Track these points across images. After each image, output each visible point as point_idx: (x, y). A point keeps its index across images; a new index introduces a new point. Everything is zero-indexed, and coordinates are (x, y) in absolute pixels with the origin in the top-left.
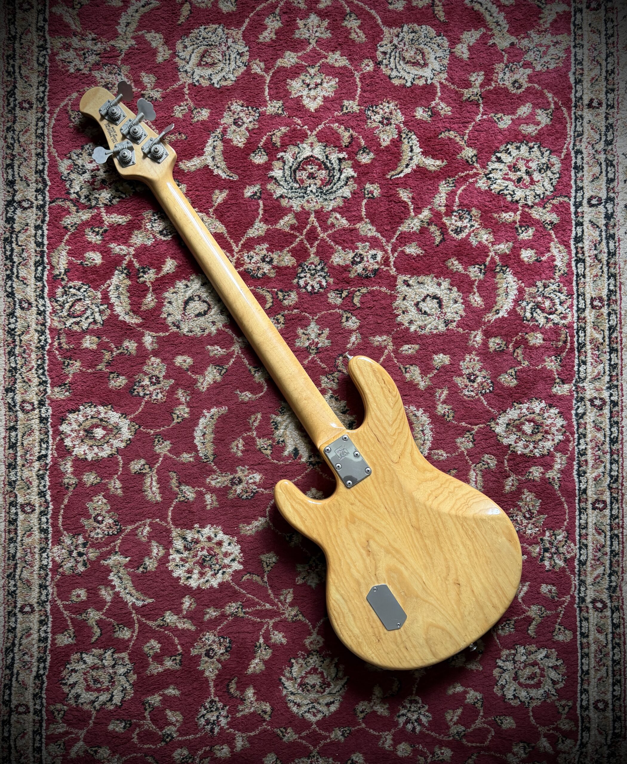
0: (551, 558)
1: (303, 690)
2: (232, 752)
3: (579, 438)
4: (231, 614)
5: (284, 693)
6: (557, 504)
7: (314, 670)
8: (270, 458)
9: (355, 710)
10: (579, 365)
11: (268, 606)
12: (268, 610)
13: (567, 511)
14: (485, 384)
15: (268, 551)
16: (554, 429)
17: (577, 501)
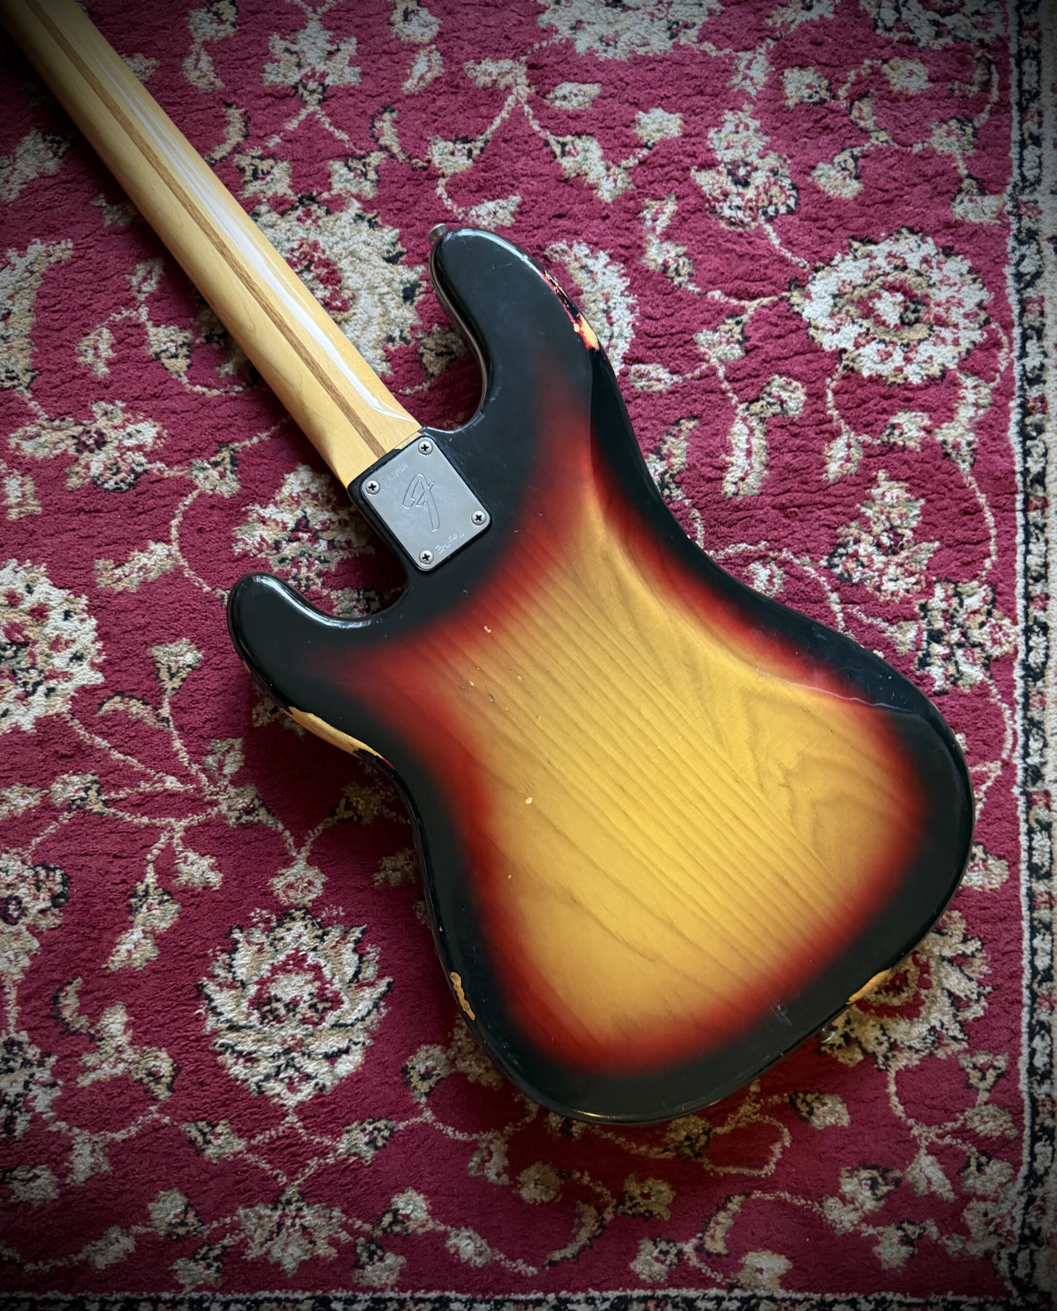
0: (947, 658)
1: (263, 1017)
2: (59, 1186)
3: (1025, 338)
4: (69, 806)
5: (211, 1023)
6: (965, 512)
7: (297, 962)
8: (185, 380)
9: (405, 1071)
10: (1023, 145)
11: (171, 783)
12: (173, 795)
13: (993, 532)
14: (775, 190)
15: (176, 636)
16: (955, 315)
17: (1019, 505)
